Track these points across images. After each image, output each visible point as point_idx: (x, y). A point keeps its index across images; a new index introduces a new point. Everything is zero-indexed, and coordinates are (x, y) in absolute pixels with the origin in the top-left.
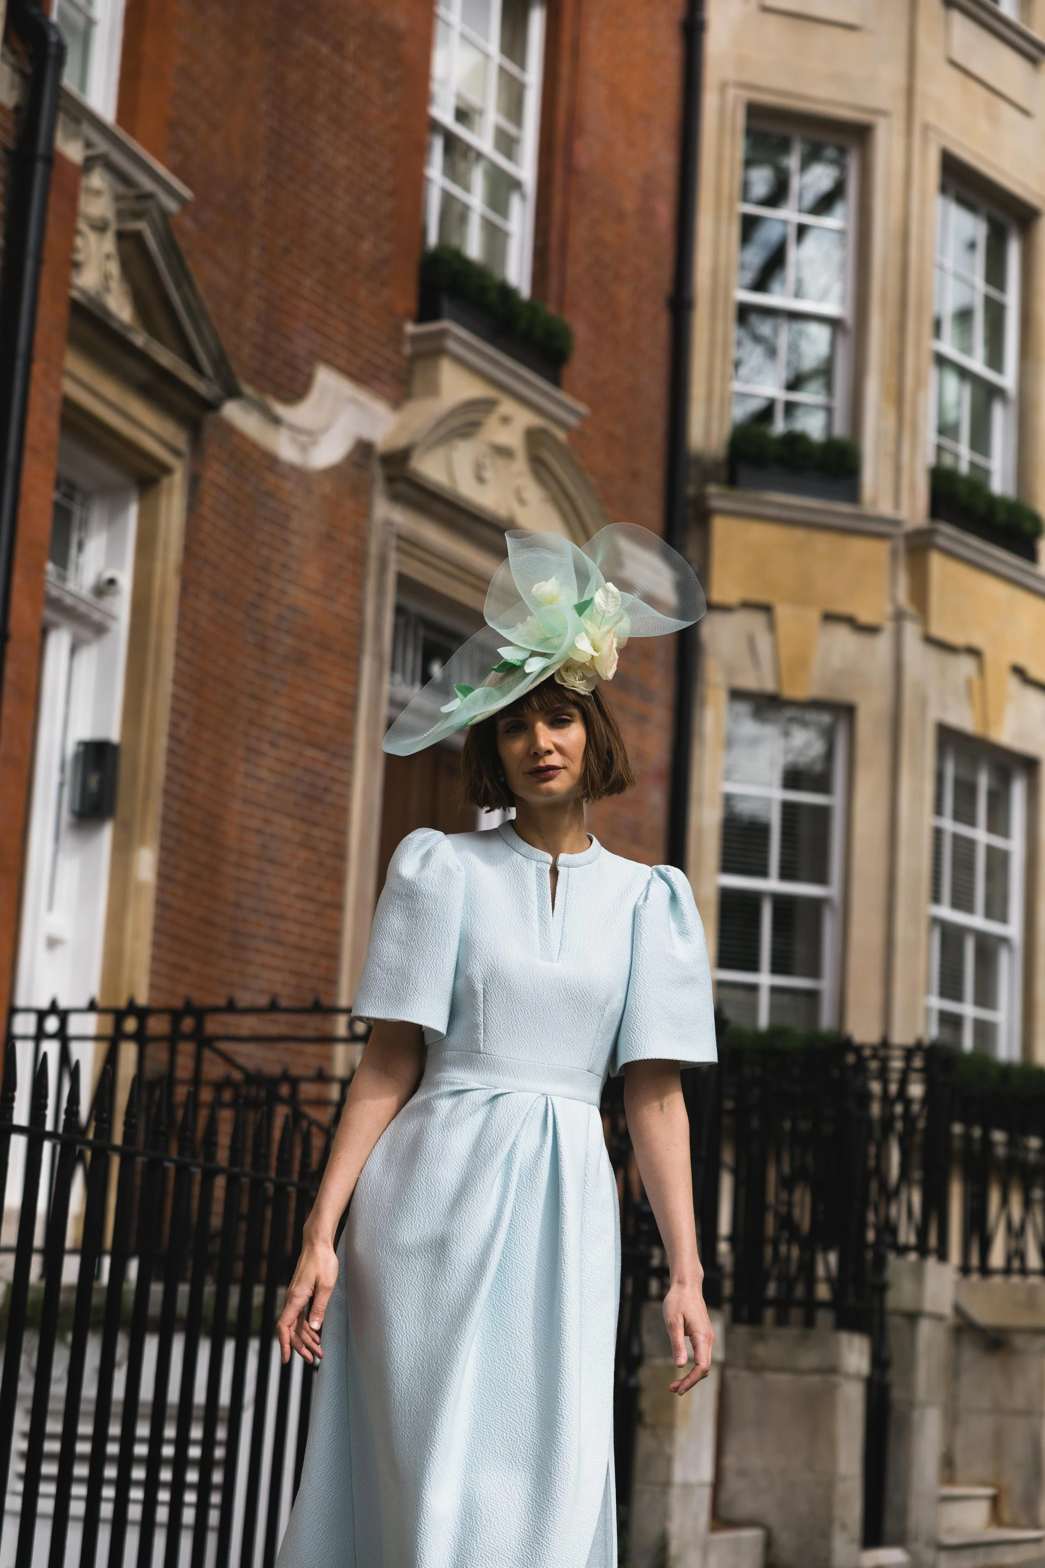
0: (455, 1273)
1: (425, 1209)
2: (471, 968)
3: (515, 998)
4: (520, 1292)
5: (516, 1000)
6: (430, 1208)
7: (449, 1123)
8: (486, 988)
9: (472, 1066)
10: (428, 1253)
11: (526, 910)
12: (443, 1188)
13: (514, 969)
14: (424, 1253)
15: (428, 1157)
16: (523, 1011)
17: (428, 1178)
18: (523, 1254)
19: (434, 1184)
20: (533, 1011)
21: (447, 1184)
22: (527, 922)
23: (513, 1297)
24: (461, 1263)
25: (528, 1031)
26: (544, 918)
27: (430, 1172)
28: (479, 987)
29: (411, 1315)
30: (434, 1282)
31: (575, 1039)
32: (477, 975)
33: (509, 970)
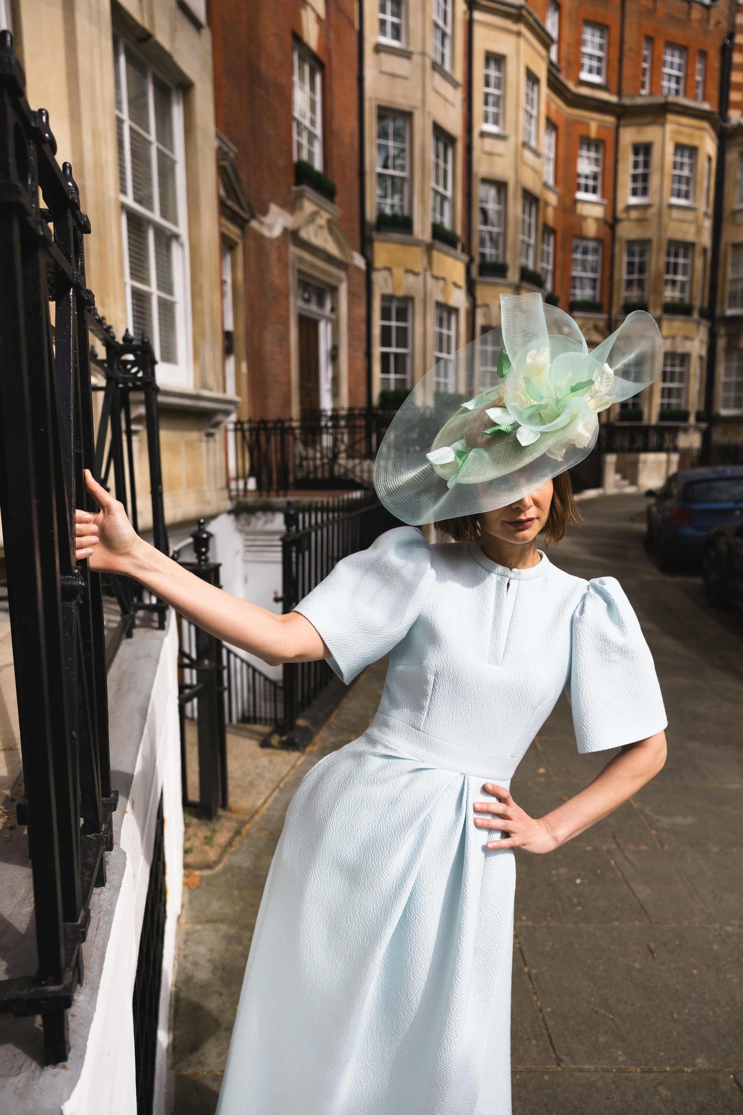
1: (335, 849)
2: (428, 660)
3: (460, 693)
4: (419, 945)
5: (461, 694)
6: (339, 849)
7: (374, 782)
8: (436, 679)
9: (408, 738)
11: (482, 616)
12: (354, 835)
13: (463, 669)
15: (348, 805)
16: (465, 704)
17: (343, 823)
18: (426, 913)
19: (347, 829)
20: (473, 705)
21: (358, 833)
22: (482, 627)
23: (412, 947)
25: (465, 721)
26: (496, 625)
27: (346, 819)
28: (431, 678)
29: (316, 938)
31: (505, 732)
32: (431, 667)
33: (459, 669)
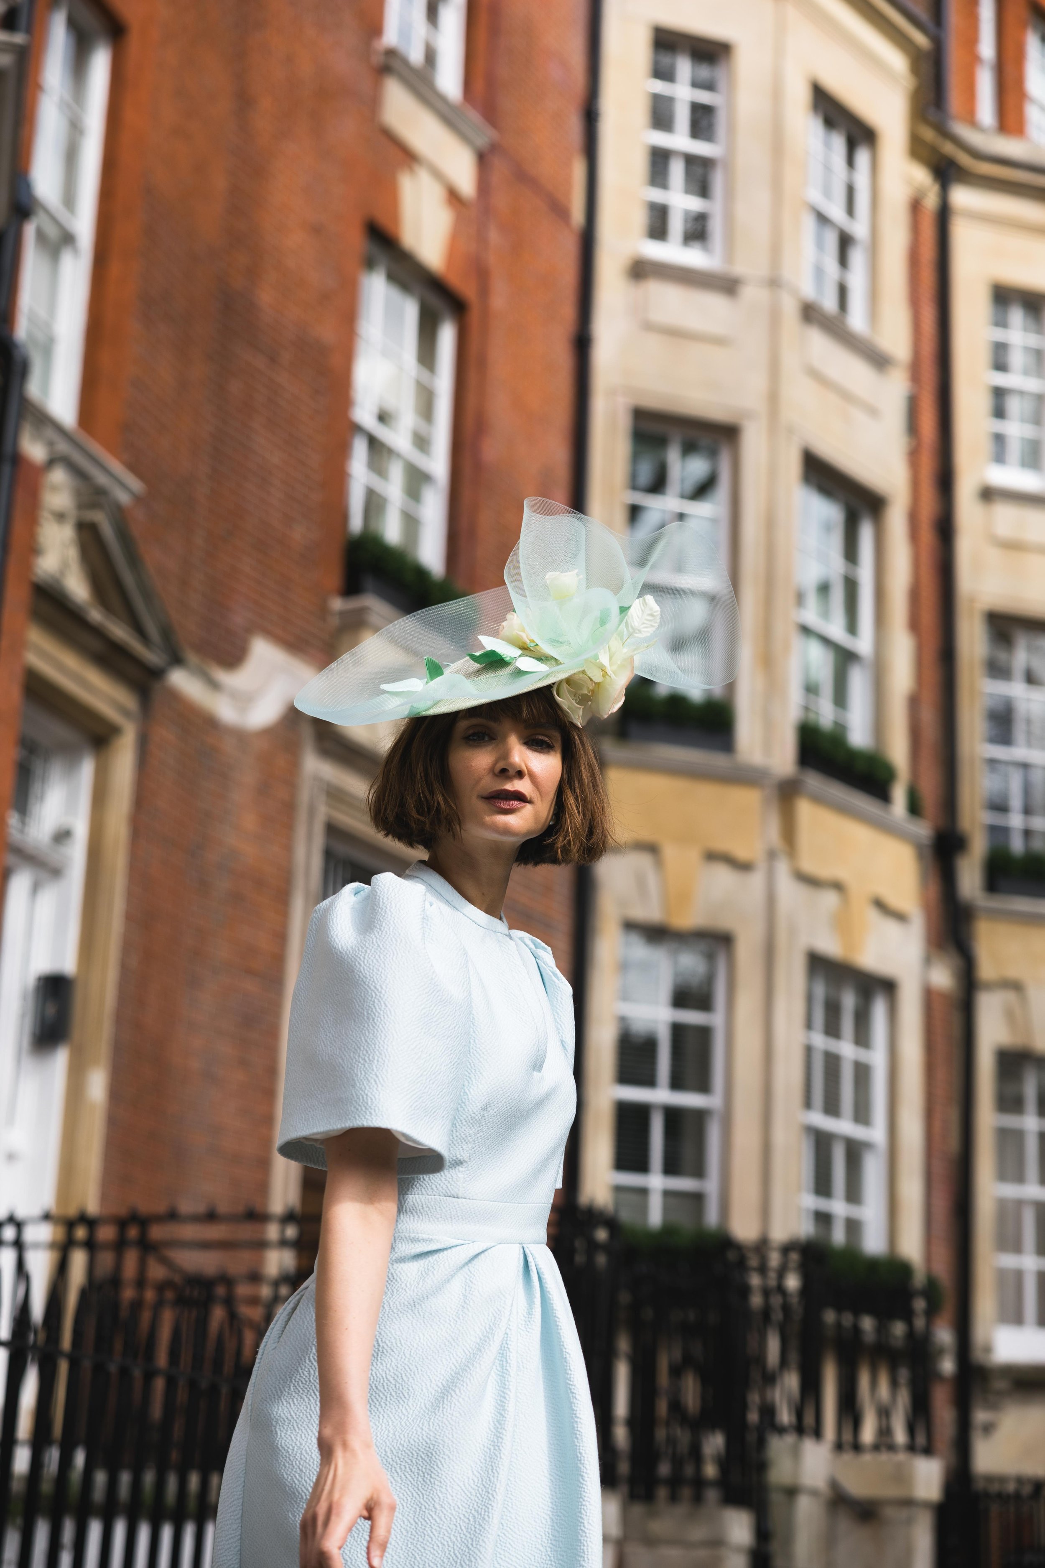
0: (447, 1498)
10: (406, 1474)
14: (400, 1473)
24: (456, 1484)
30: (417, 1513)
